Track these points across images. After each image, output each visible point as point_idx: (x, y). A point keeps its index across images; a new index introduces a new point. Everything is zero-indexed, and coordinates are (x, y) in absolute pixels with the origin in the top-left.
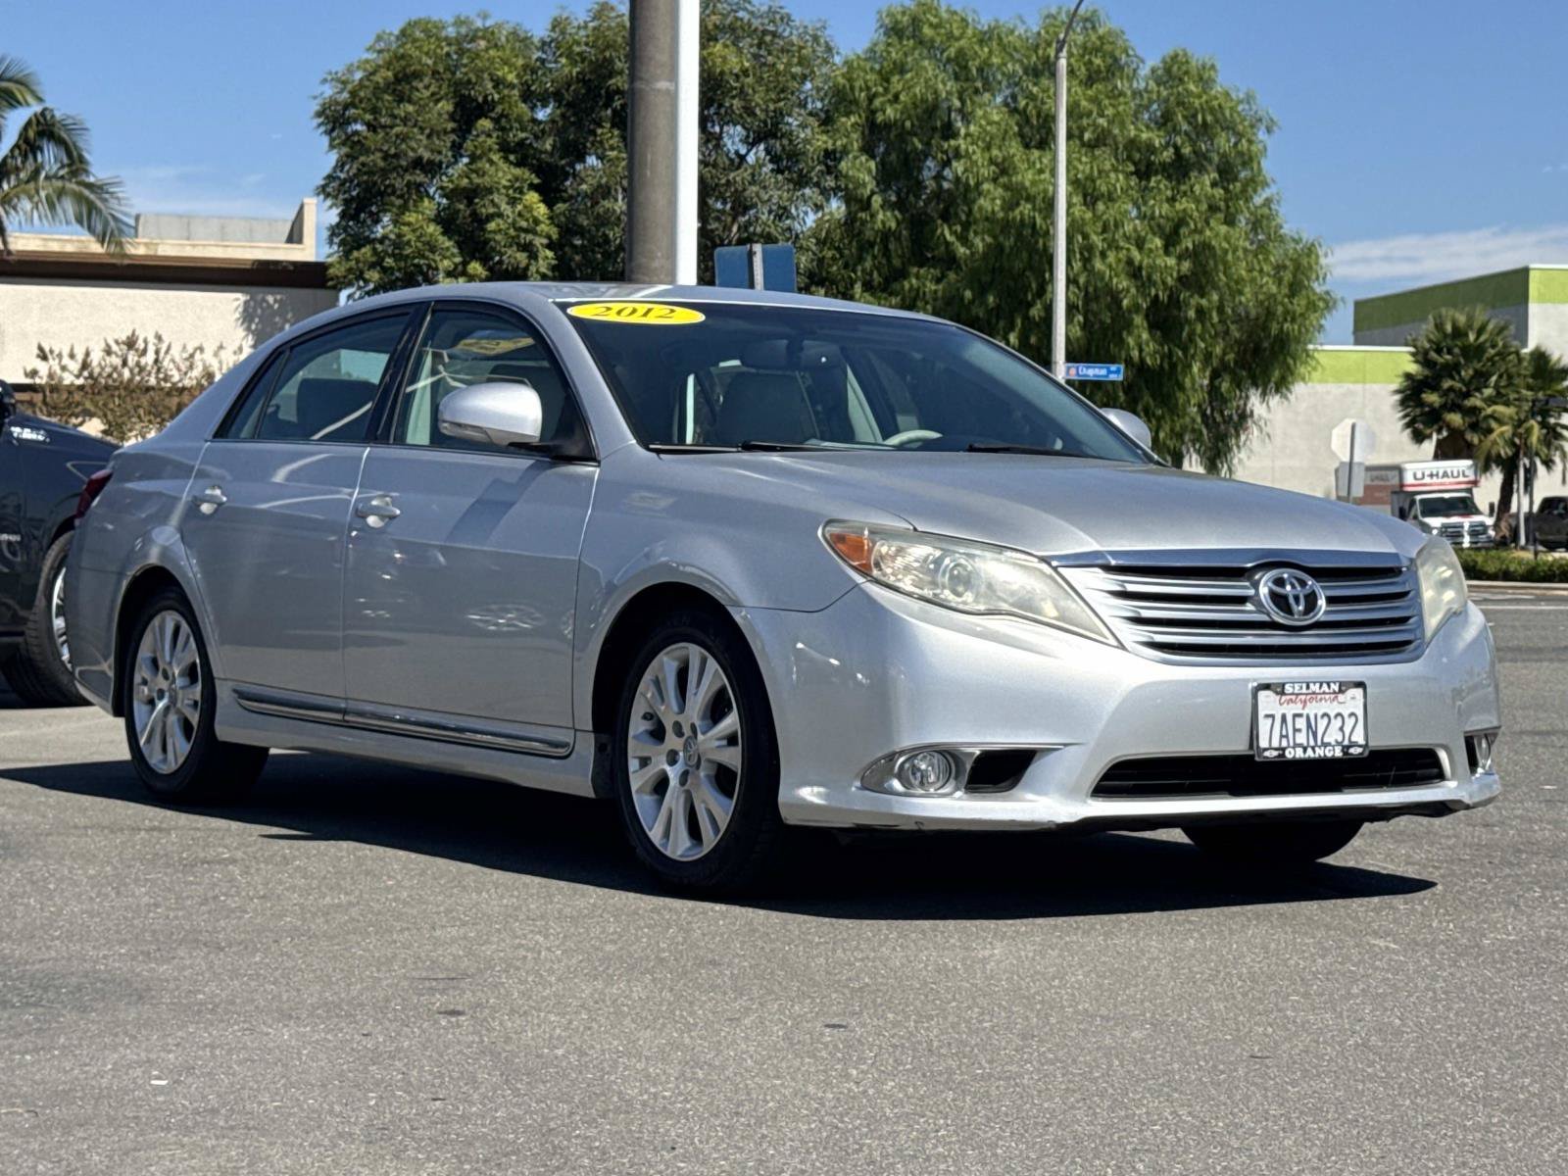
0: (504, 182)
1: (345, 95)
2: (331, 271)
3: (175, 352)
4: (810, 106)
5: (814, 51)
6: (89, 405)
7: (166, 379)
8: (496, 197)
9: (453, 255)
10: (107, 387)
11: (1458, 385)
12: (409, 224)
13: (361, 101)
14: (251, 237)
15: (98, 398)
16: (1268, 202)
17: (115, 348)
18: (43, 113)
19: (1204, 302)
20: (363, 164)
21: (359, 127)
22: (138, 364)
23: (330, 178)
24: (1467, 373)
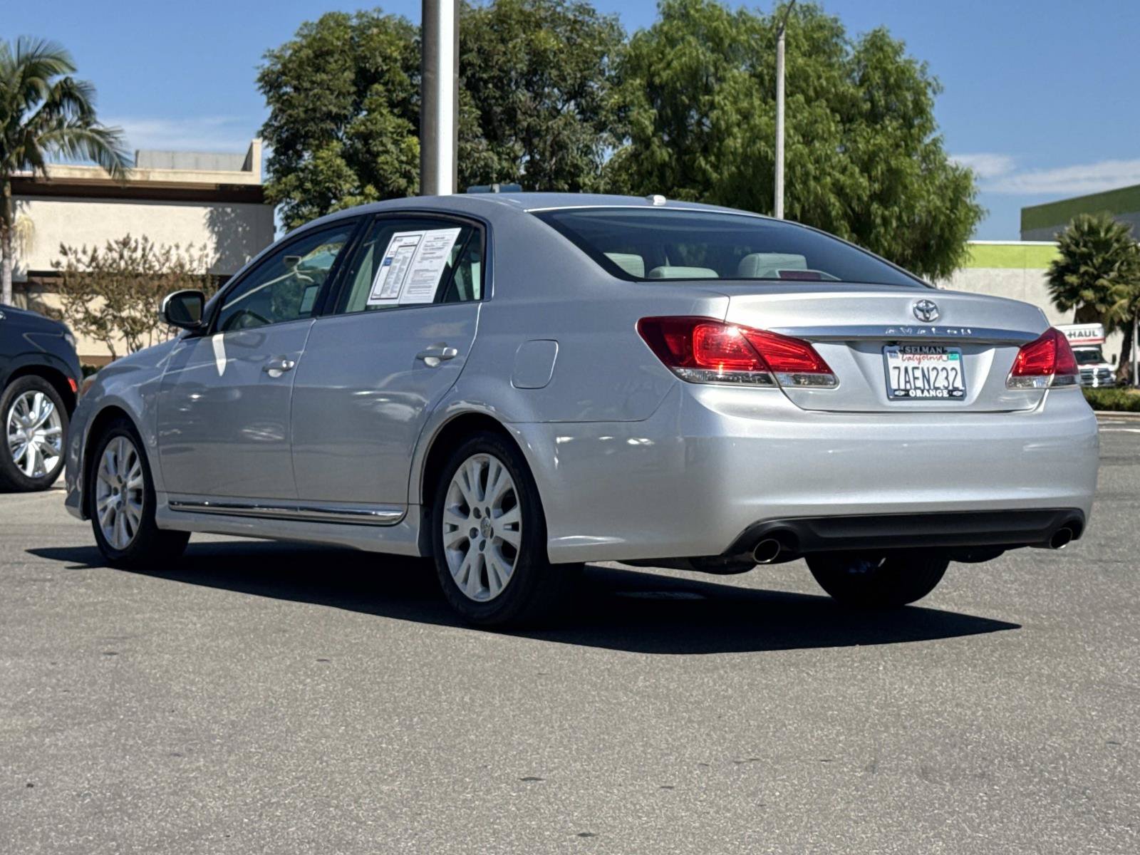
0: (390, 129)
1: (279, 66)
2: (266, 192)
3: (157, 250)
4: (607, 74)
5: (610, 35)
6: (96, 287)
7: (151, 268)
8: (385, 140)
9: (354, 180)
10: (109, 274)
11: (1091, 270)
12: (322, 158)
13: (290, 71)
14: (216, 167)
15: (101, 281)
16: (935, 142)
17: (115, 246)
18: (65, 81)
19: (887, 213)
20: (290, 116)
21: (289, 89)
22: (130, 258)
23: (267, 125)
24: (1098, 261)
